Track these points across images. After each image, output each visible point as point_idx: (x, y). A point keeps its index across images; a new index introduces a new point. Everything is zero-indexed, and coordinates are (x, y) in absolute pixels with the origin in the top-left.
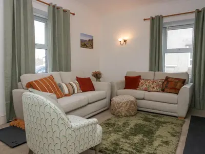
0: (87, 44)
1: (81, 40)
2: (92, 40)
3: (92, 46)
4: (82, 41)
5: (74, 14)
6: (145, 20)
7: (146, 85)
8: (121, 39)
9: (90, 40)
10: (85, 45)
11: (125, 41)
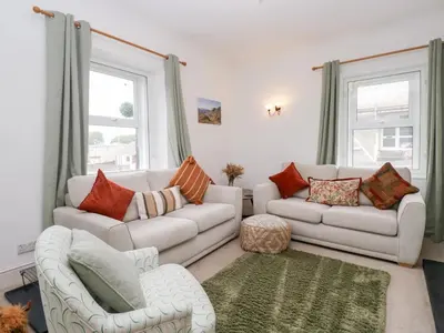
0: (211, 116)
1: (199, 110)
2: (219, 109)
3: (219, 120)
4: (201, 112)
5: (184, 64)
6: (314, 69)
7: (325, 196)
8: (271, 106)
9: (214, 109)
10: (207, 118)
11: (278, 109)
